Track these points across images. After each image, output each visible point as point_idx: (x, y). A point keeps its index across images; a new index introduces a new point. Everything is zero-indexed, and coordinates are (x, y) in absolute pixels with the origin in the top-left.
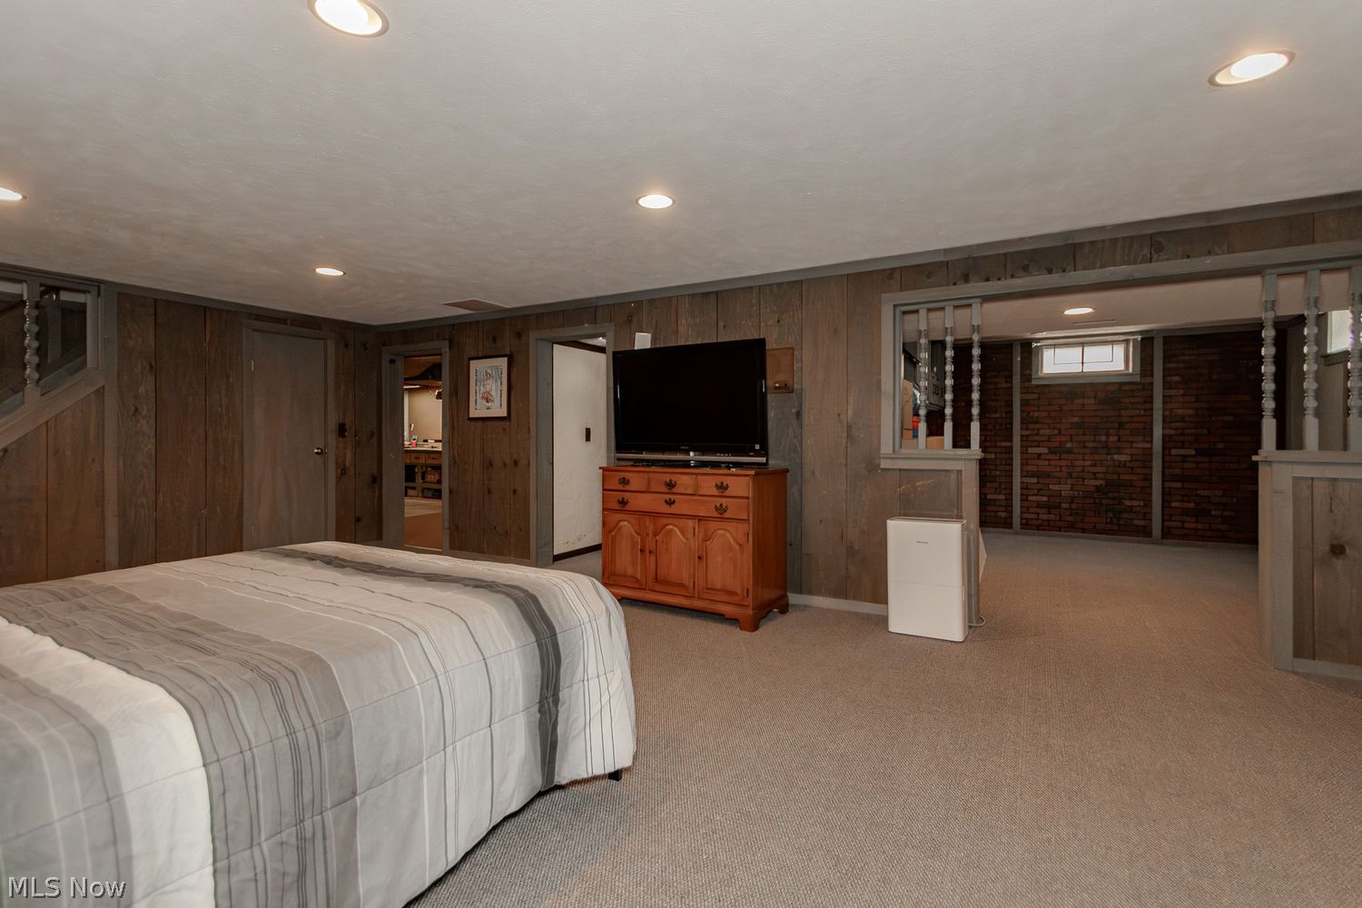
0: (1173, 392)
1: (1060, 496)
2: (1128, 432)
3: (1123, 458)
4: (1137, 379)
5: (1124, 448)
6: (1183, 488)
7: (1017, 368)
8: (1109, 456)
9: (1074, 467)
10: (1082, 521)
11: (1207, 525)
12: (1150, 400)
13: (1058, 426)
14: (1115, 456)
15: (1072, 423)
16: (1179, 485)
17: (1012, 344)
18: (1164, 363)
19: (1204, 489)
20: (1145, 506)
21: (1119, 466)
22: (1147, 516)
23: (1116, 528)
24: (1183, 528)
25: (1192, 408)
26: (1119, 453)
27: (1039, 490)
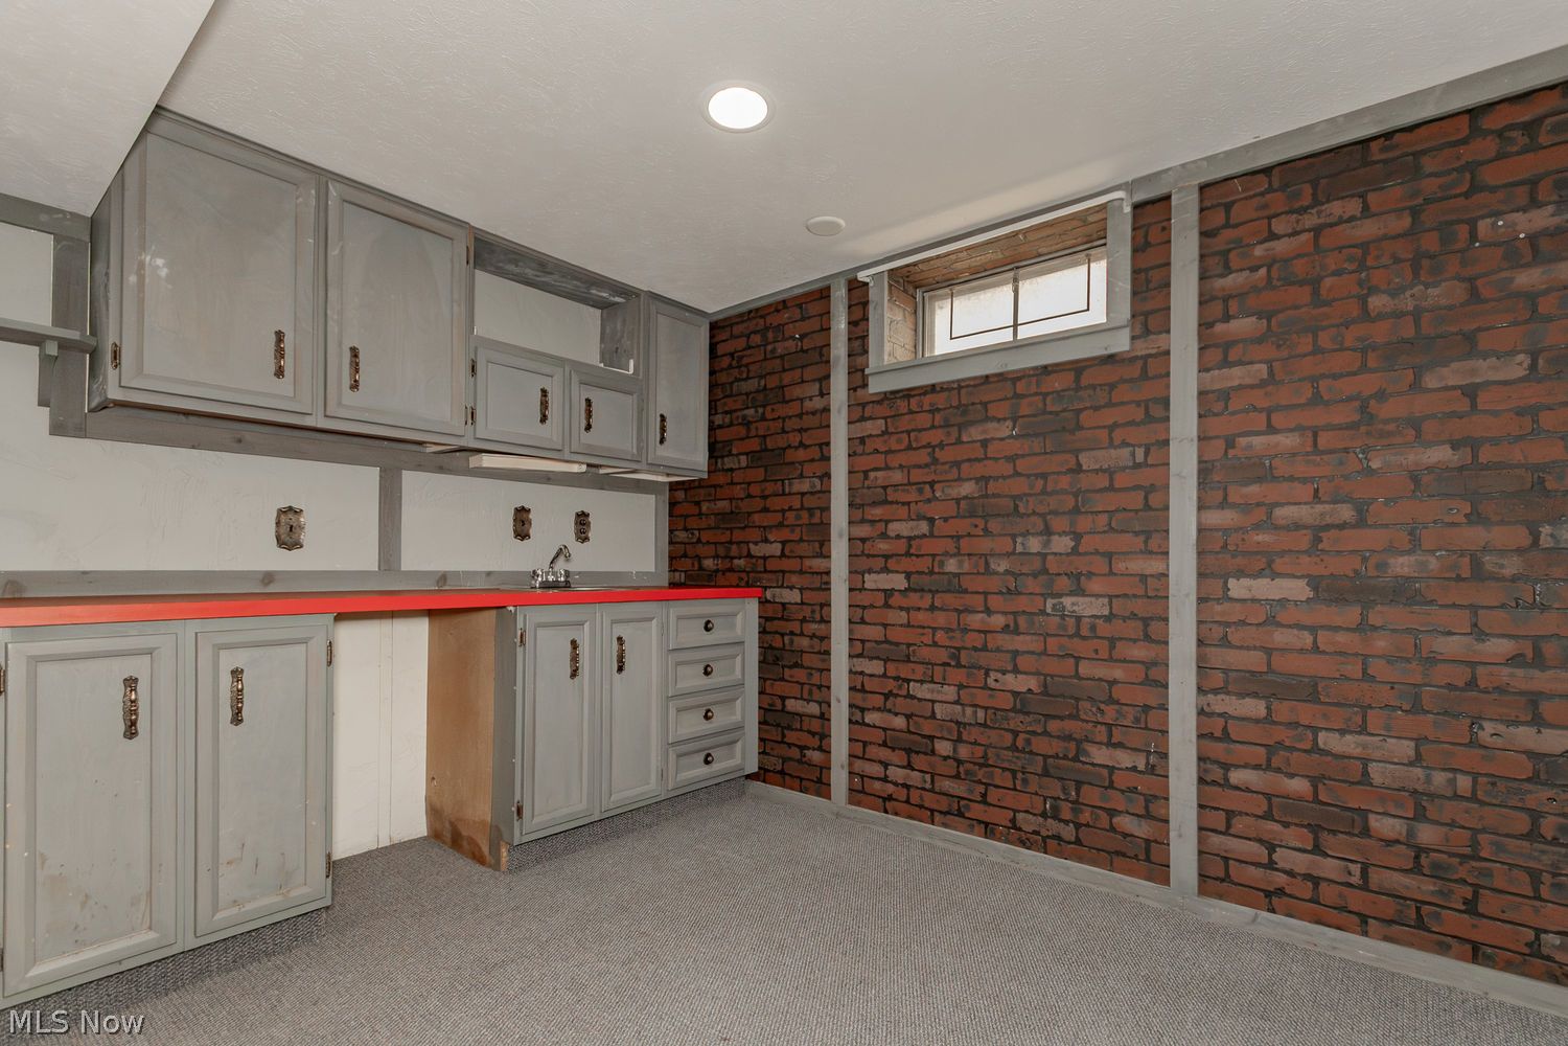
0: (1236, 375)
1: (933, 716)
2: (1103, 519)
3: (1087, 607)
4: (1121, 343)
5: (1090, 574)
6: (1268, 719)
7: (839, 349)
8: (1050, 602)
9: (965, 630)
10: (984, 800)
11: (1356, 869)
12: (1158, 410)
13: (924, 509)
14: (1067, 601)
15: (958, 501)
16: (1255, 707)
17: (828, 288)
18: (1203, 278)
19: (1342, 732)
20: (1151, 769)
21: (1077, 634)
22: (1154, 806)
23: (1068, 832)
24: (1271, 865)
25: (1299, 428)
26: (1080, 592)
27: (887, 696)
